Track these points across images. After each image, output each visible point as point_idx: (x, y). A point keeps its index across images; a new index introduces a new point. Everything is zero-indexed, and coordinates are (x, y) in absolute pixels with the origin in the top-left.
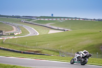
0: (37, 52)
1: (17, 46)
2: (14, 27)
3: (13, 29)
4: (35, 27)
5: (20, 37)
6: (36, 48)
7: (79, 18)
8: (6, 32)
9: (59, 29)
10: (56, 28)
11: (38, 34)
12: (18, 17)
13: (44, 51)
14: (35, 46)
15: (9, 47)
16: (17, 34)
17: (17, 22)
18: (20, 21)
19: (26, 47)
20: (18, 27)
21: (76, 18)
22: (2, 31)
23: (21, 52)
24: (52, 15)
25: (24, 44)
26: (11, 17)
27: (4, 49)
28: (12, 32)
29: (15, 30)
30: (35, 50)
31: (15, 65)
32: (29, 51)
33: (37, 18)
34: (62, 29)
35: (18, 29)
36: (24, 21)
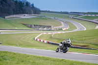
0: (84, 46)
2: (62, 23)
3: (61, 25)
4: (82, 23)
5: (68, 32)
6: (83, 43)
8: (55, 27)
11: (85, 29)
12: (67, 13)
13: (91, 45)
14: (82, 40)
15: (57, 42)
16: (65, 29)
17: (65, 17)
18: (68, 17)
19: (74, 42)
20: (66, 22)
22: (51, 26)
27: (52, 44)
28: (60, 27)
29: (63, 26)
30: (82, 45)
32: (77, 45)
33: (85, 13)
35: (66, 24)
36: (71, 16)
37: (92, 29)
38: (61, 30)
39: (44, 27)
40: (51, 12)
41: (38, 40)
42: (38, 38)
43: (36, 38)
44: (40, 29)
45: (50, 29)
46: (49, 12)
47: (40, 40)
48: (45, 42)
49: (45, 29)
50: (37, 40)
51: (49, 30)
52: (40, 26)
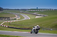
0: (29, 28)
1: (18, 25)
3: (15, 16)
4: (28, 15)
5: (19, 20)
6: (29, 26)
7: (52, 9)
8: (12, 18)
9: (41, 15)
10: (40, 15)
11: (30, 19)
14: (28, 25)
15: (14, 26)
16: (18, 19)
18: (19, 12)
19: (23, 26)
20: (18, 15)
21: (50, 9)
22: (9, 18)
23: (20, 29)
24: (37, 8)
25: (22, 24)
26: (14, 10)
27: (11, 27)
29: (16, 17)
30: (28, 27)
31: (17, 36)
33: (29, 10)
34: (43, 15)
36: (21, 11)
37: (33, 18)
39: (6, 18)
44: (3, 19)
45: (9, 19)
46: (8, 9)
48: (7, 26)
49: (6, 19)
52: (3, 18)
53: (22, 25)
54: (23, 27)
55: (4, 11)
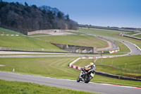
0: (140, 77)
1: (113, 68)
2: (109, 43)
3: (107, 46)
4: (139, 43)
5: (117, 56)
6: (139, 73)
8: (99, 49)
12: (116, 29)
14: (138, 69)
15: (102, 70)
16: (113, 52)
17: (113, 35)
18: (118, 34)
19: (125, 71)
20: (114, 43)
22: (92, 48)
23: (117, 77)
25: (123, 66)
28: (106, 49)
29: (110, 47)
30: (137, 75)
32: (130, 76)
35: (114, 45)
36: (123, 34)
38: (107, 53)
39: (83, 48)
40: (94, 27)
41: (74, 67)
42: (74, 64)
43: (71, 65)
44: (77, 51)
45: (91, 51)
46: (90, 27)
47: (77, 68)
49: (85, 51)
50: (72, 67)
51: (90, 53)
52: (78, 47)
53: (124, 69)
54: (124, 73)
55: (80, 30)
